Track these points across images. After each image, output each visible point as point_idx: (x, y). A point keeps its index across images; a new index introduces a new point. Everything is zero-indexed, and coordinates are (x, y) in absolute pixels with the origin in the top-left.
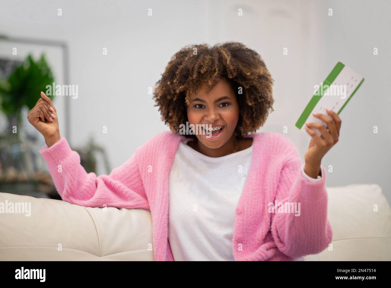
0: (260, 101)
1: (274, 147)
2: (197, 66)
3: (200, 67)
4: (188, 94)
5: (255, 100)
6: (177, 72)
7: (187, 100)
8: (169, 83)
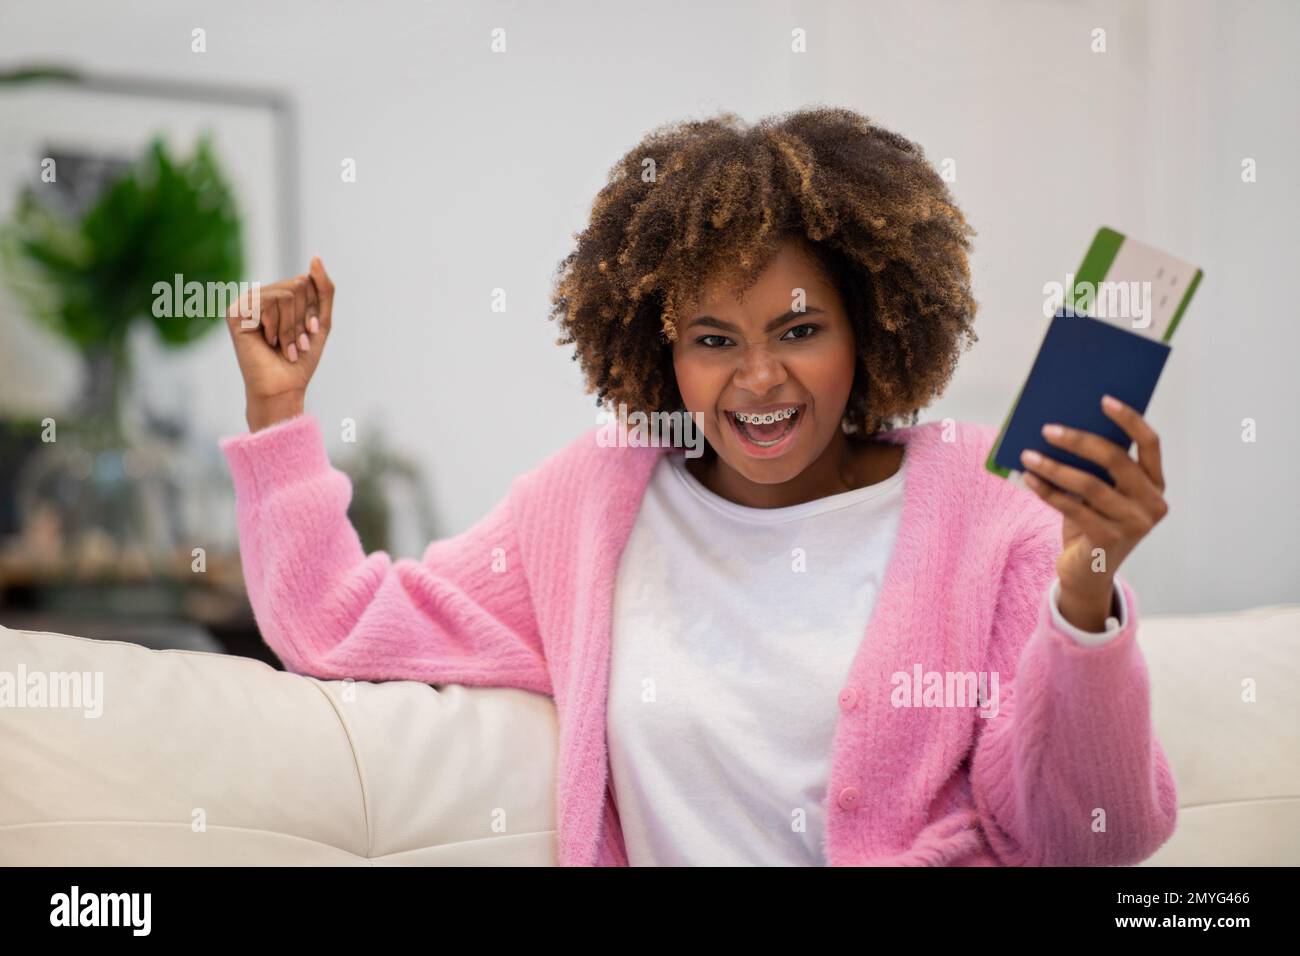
0: (925, 311)
1: (977, 483)
2: (698, 204)
3: (711, 205)
4: (671, 301)
5: (910, 309)
6: (630, 228)
7: (668, 323)
8: (603, 266)
